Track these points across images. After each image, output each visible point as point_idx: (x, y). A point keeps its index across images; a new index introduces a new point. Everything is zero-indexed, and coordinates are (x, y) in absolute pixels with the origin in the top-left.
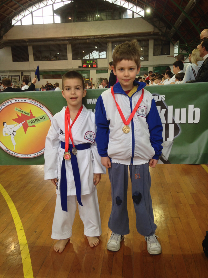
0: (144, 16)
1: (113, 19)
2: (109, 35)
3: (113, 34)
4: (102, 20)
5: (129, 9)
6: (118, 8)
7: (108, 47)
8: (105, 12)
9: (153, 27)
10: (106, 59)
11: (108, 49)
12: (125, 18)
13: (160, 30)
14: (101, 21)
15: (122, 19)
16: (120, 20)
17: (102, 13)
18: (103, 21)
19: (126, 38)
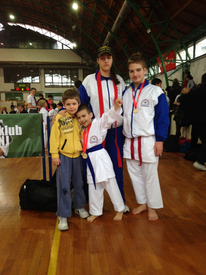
0: (72, 48)
1: (44, 48)
2: (40, 62)
3: (44, 62)
4: (34, 48)
5: (59, 41)
6: (48, 39)
7: (41, 73)
8: (37, 41)
9: (81, 58)
10: (39, 84)
11: (41, 75)
12: (55, 48)
13: (87, 62)
14: (32, 49)
15: (52, 49)
16: (50, 50)
17: (33, 42)
18: (35, 50)
19: (57, 66)
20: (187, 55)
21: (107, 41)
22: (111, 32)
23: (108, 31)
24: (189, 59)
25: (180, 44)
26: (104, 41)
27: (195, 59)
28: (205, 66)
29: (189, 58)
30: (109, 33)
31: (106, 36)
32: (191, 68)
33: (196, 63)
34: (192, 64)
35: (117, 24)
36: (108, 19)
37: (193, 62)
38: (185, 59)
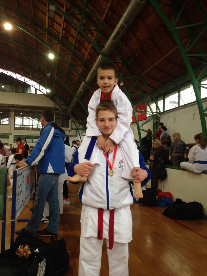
0: (46, 94)
1: (17, 91)
2: (12, 105)
3: (16, 105)
4: (6, 91)
5: (33, 86)
6: (22, 83)
7: (11, 115)
8: (9, 85)
9: (54, 104)
10: (8, 126)
11: (11, 117)
12: (28, 92)
13: (61, 107)
14: (4, 92)
15: (25, 93)
16: (23, 94)
17: (6, 85)
19: (29, 110)
20: (157, 107)
21: (81, 90)
22: (85, 82)
23: (83, 81)
24: (159, 112)
25: (151, 97)
26: (78, 90)
27: (165, 112)
28: (174, 119)
29: (159, 110)
30: (83, 82)
31: (80, 86)
32: (161, 119)
33: (166, 116)
34: (162, 116)
35: (91, 75)
36: (83, 70)
37: (163, 114)
38: (155, 112)
